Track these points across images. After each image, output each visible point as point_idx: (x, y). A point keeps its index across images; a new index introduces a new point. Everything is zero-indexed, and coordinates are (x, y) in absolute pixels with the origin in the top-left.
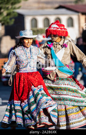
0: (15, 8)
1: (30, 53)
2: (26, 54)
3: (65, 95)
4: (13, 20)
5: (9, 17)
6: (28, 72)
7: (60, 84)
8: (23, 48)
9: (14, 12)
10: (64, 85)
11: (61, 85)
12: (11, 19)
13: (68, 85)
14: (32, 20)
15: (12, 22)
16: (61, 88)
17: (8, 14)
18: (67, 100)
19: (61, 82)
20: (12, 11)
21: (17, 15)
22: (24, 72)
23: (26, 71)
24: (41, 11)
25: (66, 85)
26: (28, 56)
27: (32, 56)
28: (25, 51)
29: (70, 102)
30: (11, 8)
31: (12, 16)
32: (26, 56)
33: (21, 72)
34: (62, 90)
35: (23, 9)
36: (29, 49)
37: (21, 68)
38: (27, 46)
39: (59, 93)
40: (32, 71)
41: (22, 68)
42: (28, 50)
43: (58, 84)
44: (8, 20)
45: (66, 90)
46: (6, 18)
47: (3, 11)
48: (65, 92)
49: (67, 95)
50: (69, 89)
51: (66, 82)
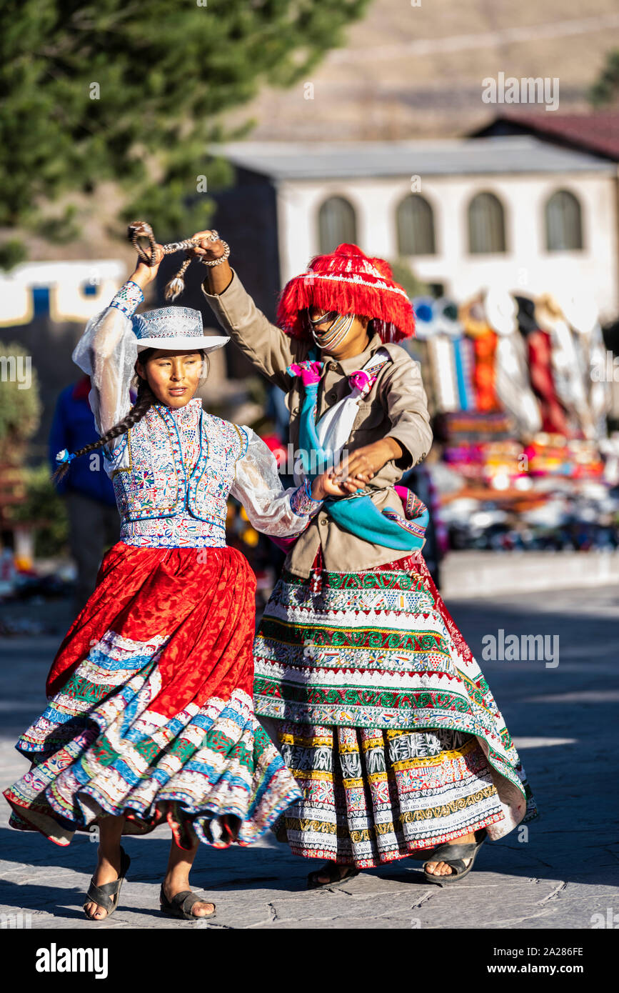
0: (215, 137)
3: (362, 671)
4: (207, 207)
5: (178, 189)
6: (178, 543)
7: (336, 612)
9: (209, 160)
10: (357, 612)
11: (340, 613)
12: (190, 202)
13: (378, 612)
14: (323, 210)
15: (199, 222)
16: (341, 635)
17: (177, 174)
18: (370, 702)
19: (341, 597)
20: (199, 150)
21: (229, 179)
22: (155, 544)
23: (166, 542)
24: (381, 154)
25: (367, 612)
26: (184, 451)
27: (206, 458)
28: (170, 423)
29: (391, 711)
30: (195, 135)
32: (176, 447)
33: (138, 543)
34: (346, 644)
35: (271, 137)
37: (139, 519)
38: (172, 400)
39: (333, 663)
41: (144, 515)
42: (189, 423)
44: (177, 210)
45: (367, 645)
46: (161, 195)
47: (145, 154)
48: (364, 656)
49: (372, 670)
50: (385, 636)
51: (372, 598)
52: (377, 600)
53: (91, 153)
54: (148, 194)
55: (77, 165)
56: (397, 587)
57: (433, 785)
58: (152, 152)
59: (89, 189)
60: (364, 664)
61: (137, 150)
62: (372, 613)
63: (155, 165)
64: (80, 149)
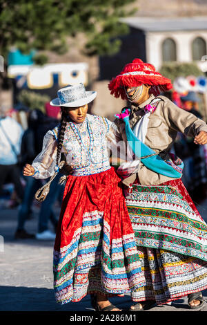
0: (122, 15)
1: (87, 135)
2: (78, 138)
3: (148, 225)
4: (118, 43)
5: (107, 36)
6: (91, 173)
8: (72, 125)
9: (120, 24)
11: (141, 202)
12: (112, 41)
13: (155, 202)
14: (164, 43)
15: (115, 49)
16: (141, 210)
17: (107, 29)
18: (150, 237)
19: (142, 195)
20: (116, 20)
21: (127, 31)
22: (82, 175)
23: (86, 173)
24: (186, 22)
25: (151, 202)
26: (84, 142)
27: (93, 141)
30: (114, 14)
31: (115, 33)
32: (80, 141)
33: (77, 174)
34: (143, 214)
36: (85, 125)
39: (137, 221)
40: (99, 171)
42: (83, 129)
43: (136, 201)
44: (107, 44)
45: (150, 214)
46: (101, 37)
47: (95, 22)
48: (149, 219)
49: (151, 225)
50: (157, 211)
51: (153, 196)
52: (155, 197)
53: (74, 21)
54: (96, 38)
55: (68, 26)
56: (163, 192)
57: (174, 273)
58: (98, 20)
59: (73, 35)
60: (148, 222)
61: (92, 20)
62: (153, 202)
63: (99, 26)
64: (69, 20)
